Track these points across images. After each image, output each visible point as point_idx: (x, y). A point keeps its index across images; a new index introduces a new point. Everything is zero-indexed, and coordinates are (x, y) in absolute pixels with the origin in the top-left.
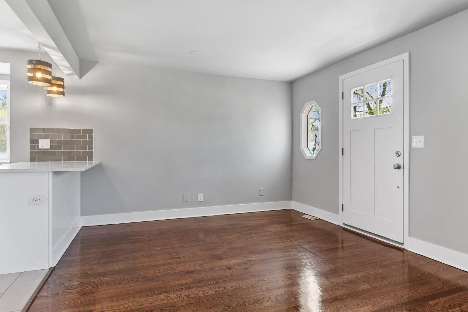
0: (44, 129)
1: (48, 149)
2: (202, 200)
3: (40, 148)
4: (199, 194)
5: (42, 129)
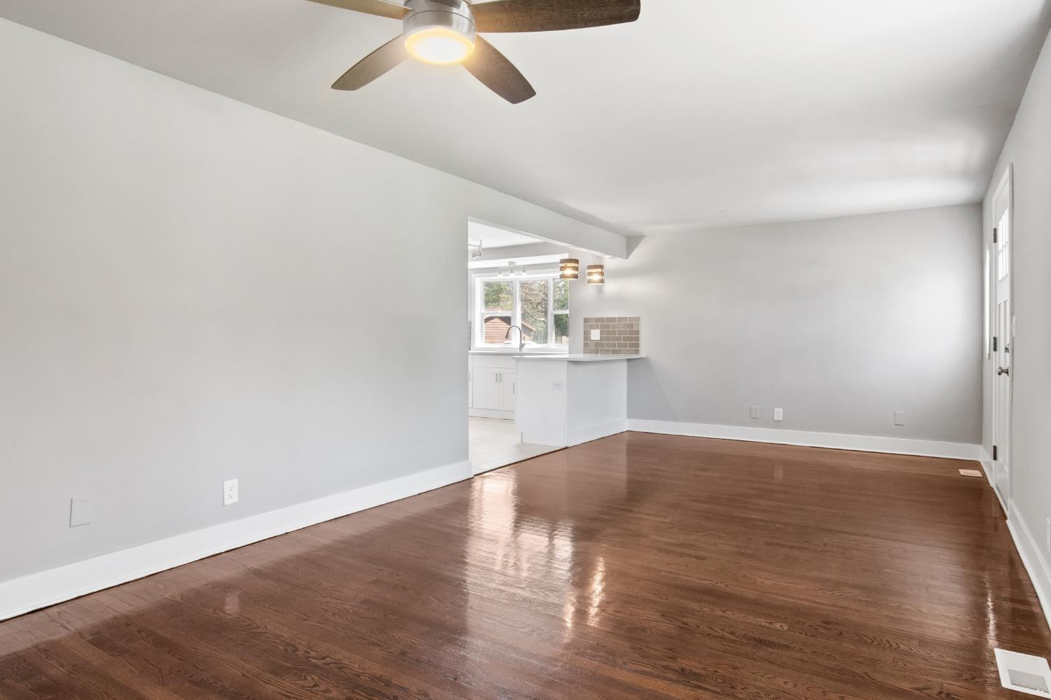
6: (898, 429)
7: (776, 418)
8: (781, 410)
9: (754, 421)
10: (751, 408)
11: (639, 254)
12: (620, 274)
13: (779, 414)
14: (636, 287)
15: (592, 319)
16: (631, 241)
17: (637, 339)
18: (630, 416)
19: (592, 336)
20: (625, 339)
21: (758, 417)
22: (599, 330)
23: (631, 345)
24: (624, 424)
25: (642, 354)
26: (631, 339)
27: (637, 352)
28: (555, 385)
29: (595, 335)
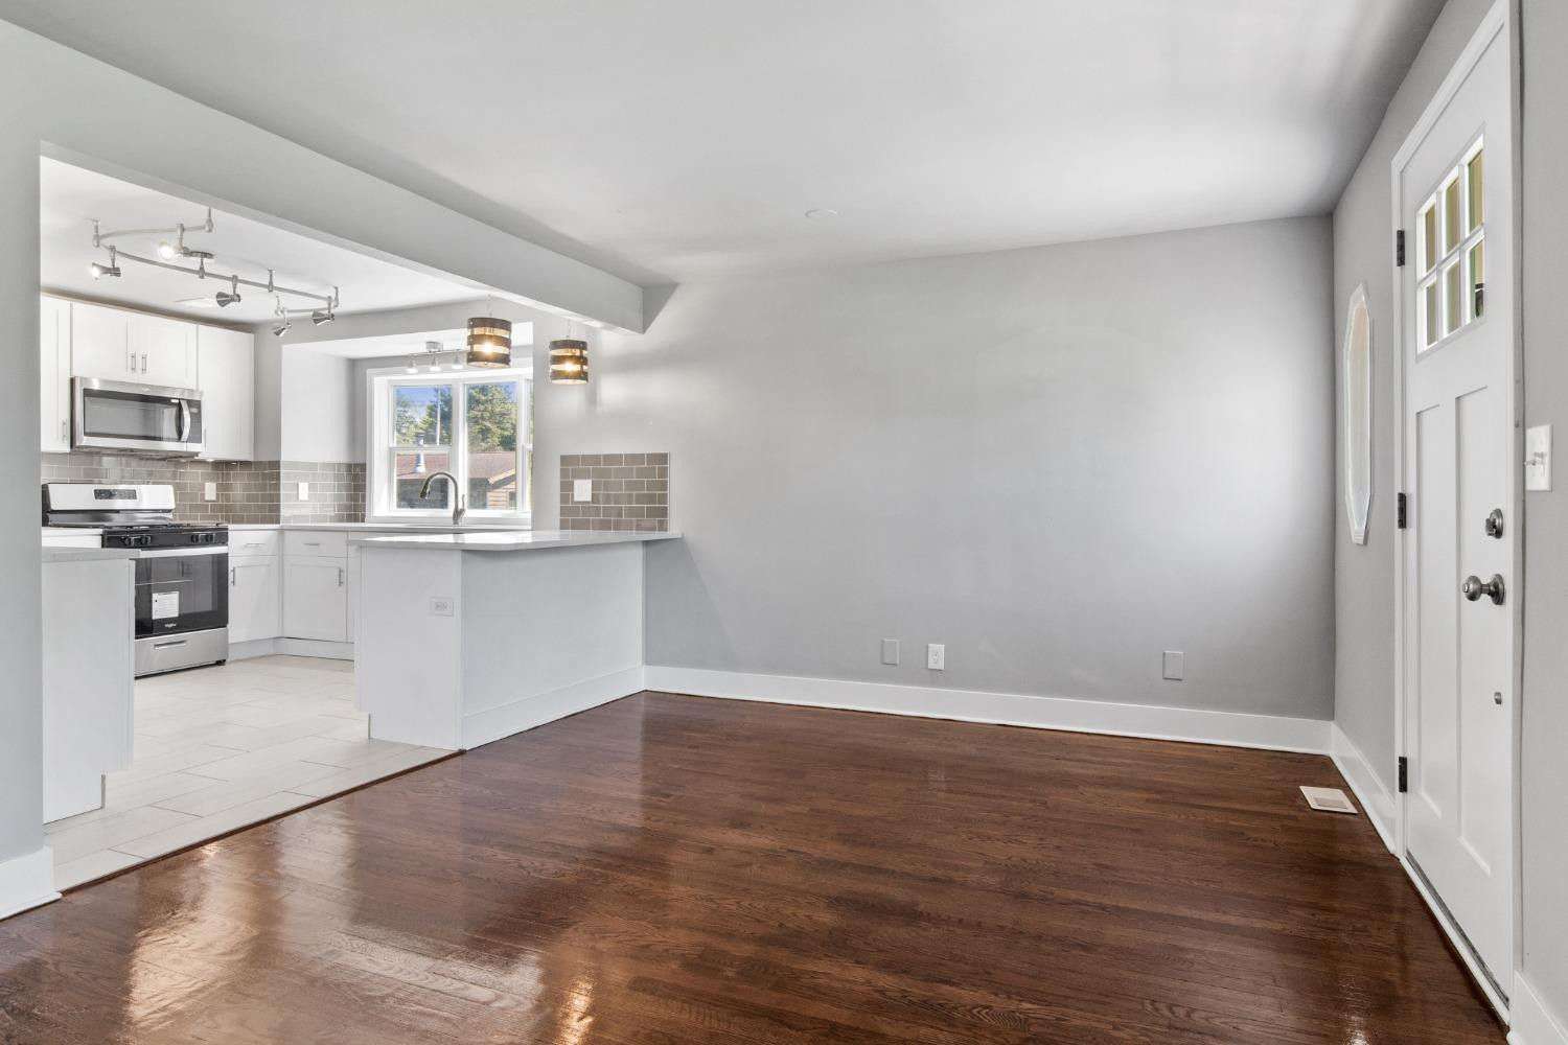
0: (583, 456)
1: (589, 502)
2: (941, 666)
3: (576, 499)
4: (930, 645)
5: (577, 456)
6: (1171, 687)
7: (931, 665)
8: (941, 647)
9: (888, 669)
10: (883, 642)
11: (668, 322)
12: (628, 364)
13: (937, 655)
14: (659, 390)
15: (576, 457)
16: (652, 295)
17: (663, 499)
18: (649, 660)
19: (575, 493)
20: (640, 499)
21: (898, 662)
22: (590, 481)
23: (652, 513)
24: (635, 676)
25: (674, 530)
26: (651, 499)
27: (663, 527)
28: (437, 606)
29: (583, 490)
